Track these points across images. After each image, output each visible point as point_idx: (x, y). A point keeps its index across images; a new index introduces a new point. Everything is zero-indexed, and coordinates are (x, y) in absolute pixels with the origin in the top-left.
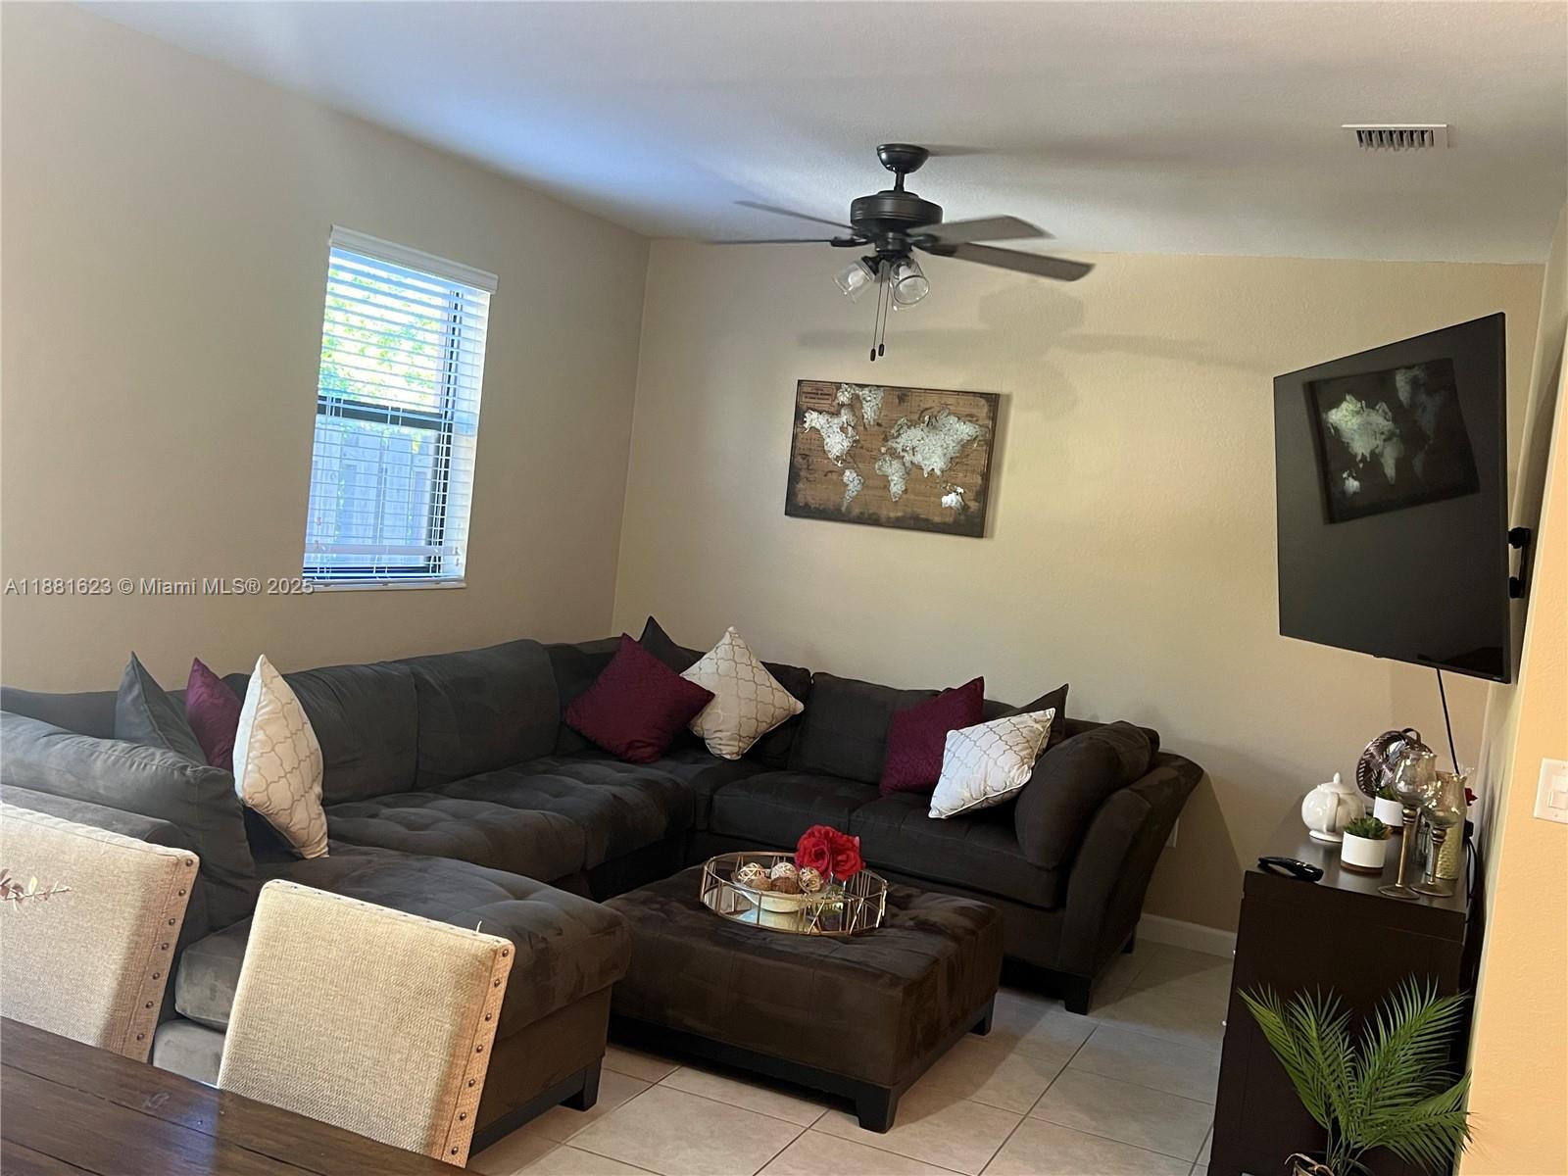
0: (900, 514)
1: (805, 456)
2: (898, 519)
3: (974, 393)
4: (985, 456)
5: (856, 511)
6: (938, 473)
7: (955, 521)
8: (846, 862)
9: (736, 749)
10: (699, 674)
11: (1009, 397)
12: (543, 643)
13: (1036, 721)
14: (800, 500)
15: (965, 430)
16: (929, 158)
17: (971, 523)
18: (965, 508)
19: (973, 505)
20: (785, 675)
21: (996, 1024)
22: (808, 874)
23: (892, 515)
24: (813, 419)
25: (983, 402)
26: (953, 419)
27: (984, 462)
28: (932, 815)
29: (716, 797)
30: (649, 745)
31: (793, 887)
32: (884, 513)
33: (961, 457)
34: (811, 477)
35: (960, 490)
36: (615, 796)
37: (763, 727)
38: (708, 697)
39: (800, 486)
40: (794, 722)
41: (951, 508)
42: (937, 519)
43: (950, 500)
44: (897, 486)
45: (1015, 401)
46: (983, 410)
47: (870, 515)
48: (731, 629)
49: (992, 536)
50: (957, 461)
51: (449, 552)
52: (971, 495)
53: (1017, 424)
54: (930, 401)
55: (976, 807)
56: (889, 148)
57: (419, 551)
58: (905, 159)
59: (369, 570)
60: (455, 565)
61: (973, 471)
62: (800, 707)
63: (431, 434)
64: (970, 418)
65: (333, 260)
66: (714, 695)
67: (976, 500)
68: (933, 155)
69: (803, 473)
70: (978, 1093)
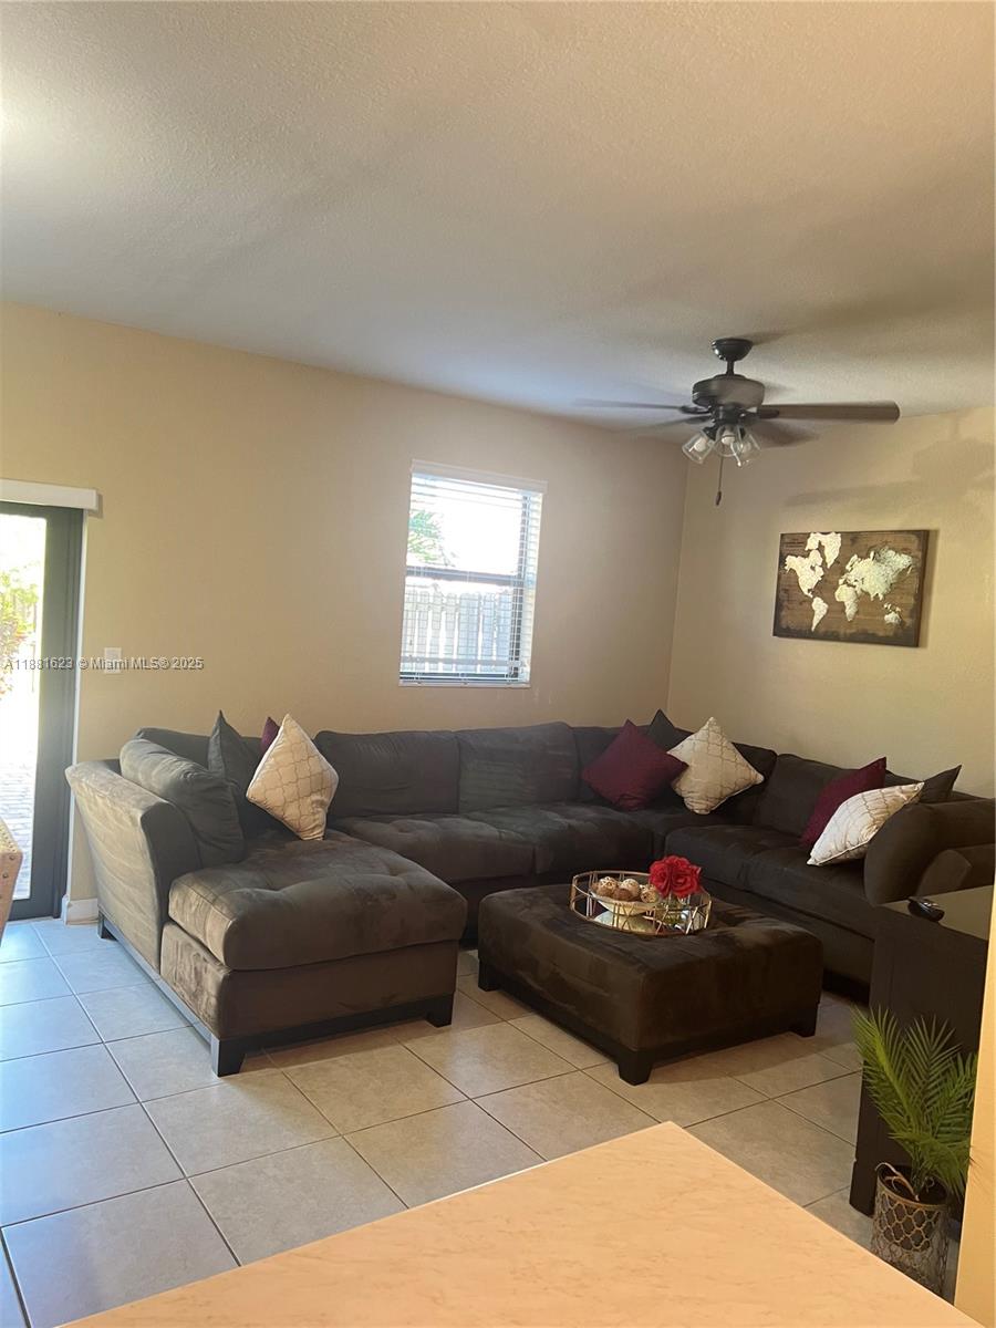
0: (853, 631)
1: (786, 591)
2: (851, 635)
3: (908, 532)
4: (916, 581)
5: (823, 630)
6: (881, 597)
7: (895, 634)
8: (684, 883)
9: (704, 807)
10: (682, 751)
11: (936, 532)
12: (572, 725)
14: (784, 624)
15: (903, 561)
16: (754, 349)
17: (910, 635)
18: (902, 623)
19: (908, 621)
20: (750, 753)
23: (848, 631)
24: (792, 562)
25: (913, 538)
26: (891, 553)
27: (916, 585)
28: (809, 862)
30: (635, 798)
32: (842, 631)
33: (897, 583)
34: (790, 606)
35: (898, 609)
38: (684, 766)
39: (783, 613)
41: (891, 624)
42: (881, 634)
43: (891, 618)
44: (850, 611)
45: (941, 534)
46: (914, 543)
47: (833, 632)
48: (711, 719)
49: (925, 646)
50: (895, 587)
52: (906, 613)
53: (943, 552)
54: (875, 541)
56: (719, 344)
57: (502, 664)
58: (734, 349)
61: (908, 594)
62: (761, 778)
63: (510, 589)
64: (905, 551)
65: (414, 480)
66: (687, 766)
67: (911, 617)
68: (757, 343)
69: (785, 603)
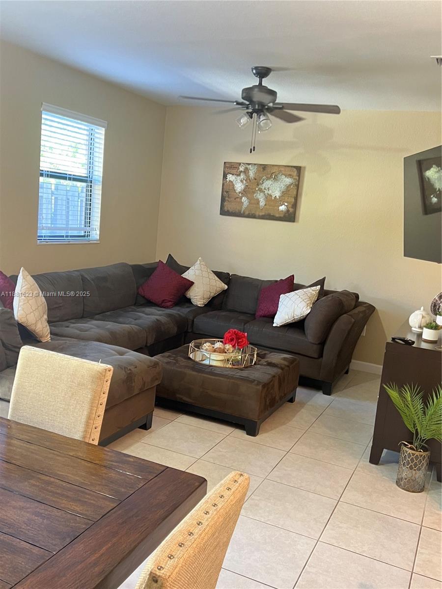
0: (263, 214)
1: (227, 192)
2: (262, 215)
3: (292, 166)
4: (296, 191)
5: (247, 213)
6: (278, 197)
7: (284, 216)
8: (242, 342)
9: (202, 303)
10: (188, 275)
11: (305, 168)
12: (130, 264)
13: (313, 291)
14: (226, 209)
15: (288, 181)
16: (272, 72)
17: (290, 217)
18: (288, 211)
19: (291, 210)
20: (220, 275)
21: (297, 399)
22: (228, 346)
23: (261, 214)
24: (230, 177)
25: (295, 169)
26: (283, 177)
27: (295, 193)
28: (274, 325)
29: (195, 320)
30: (170, 301)
31: (223, 351)
32: (257, 214)
33: (286, 191)
34: (229, 200)
35: (286, 204)
36: (157, 320)
37: (212, 295)
38: (191, 284)
39: (226, 203)
40: (224, 292)
41: (282, 211)
42: (277, 215)
43: (282, 208)
44: (262, 203)
45: (307, 169)
46: (295, 173)
47: (252, 214)
48: (200, 258)
49: (298, 222)
50: (284, 193)
51: (93, 229)
52: (290, 206)
53: (308, 179)
54: (275, 170)
55: (291, 322)
56: (256, 68)
57: (81, 229)
58: (262, 73)
59: (63, 236)
60: (96, 234)
61: (291, 197)
62: (226, 287)
63: (84, 184)
64: (290, 176)
65: (43, 116)
66: (194, 283)
67: (292, 208)
68: (274, 71)
69: (227, 199)
70: (290, 423)
